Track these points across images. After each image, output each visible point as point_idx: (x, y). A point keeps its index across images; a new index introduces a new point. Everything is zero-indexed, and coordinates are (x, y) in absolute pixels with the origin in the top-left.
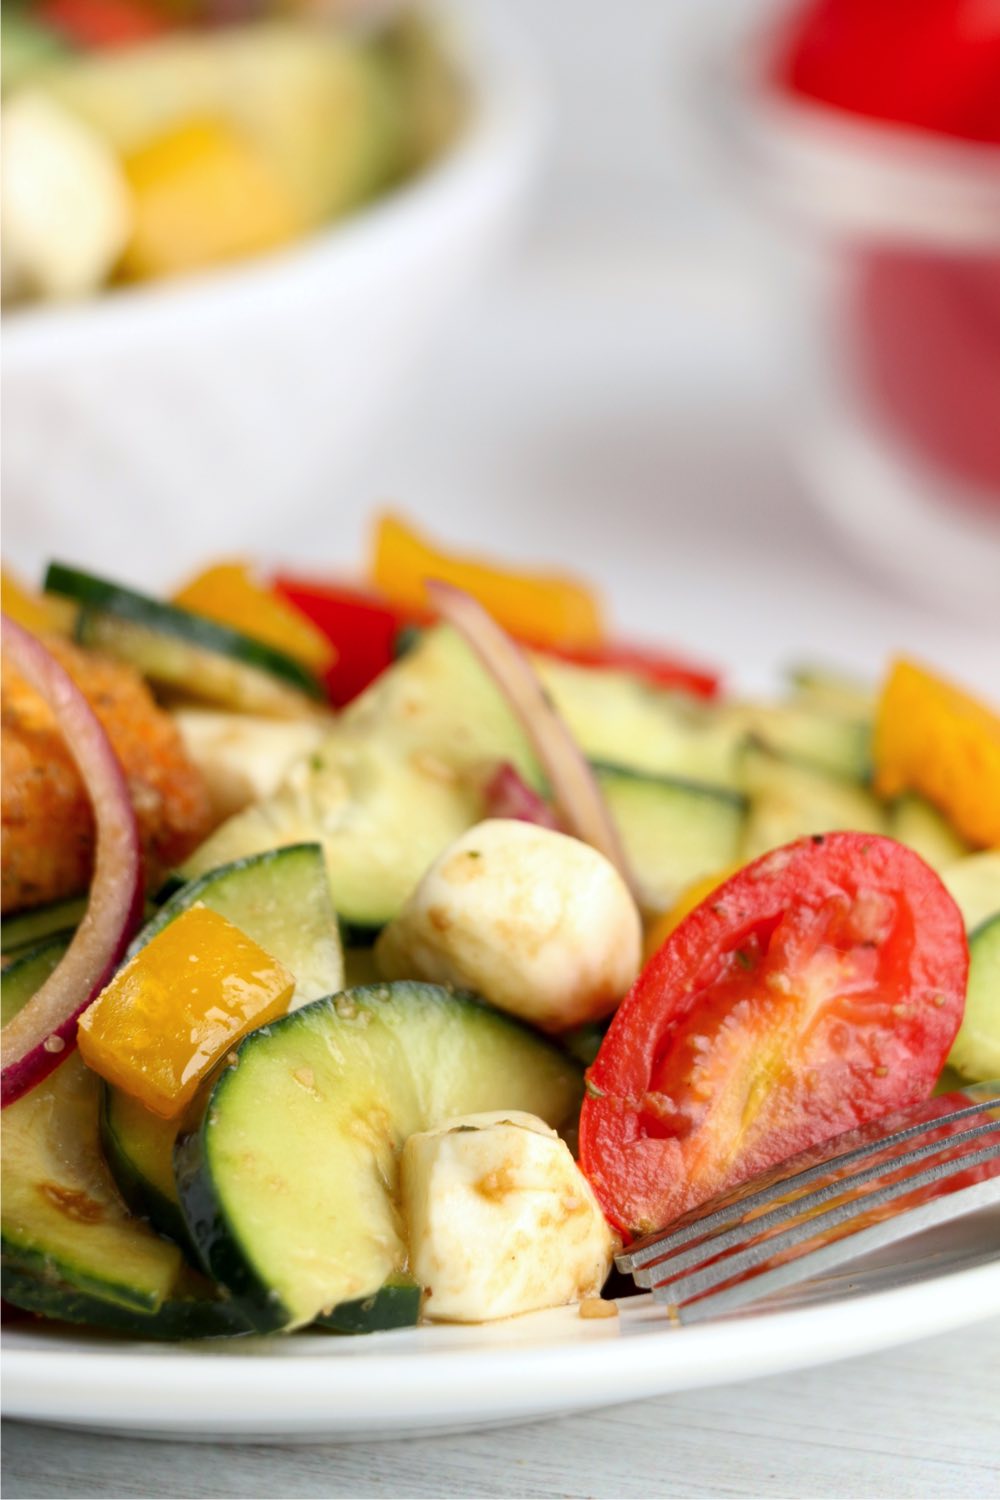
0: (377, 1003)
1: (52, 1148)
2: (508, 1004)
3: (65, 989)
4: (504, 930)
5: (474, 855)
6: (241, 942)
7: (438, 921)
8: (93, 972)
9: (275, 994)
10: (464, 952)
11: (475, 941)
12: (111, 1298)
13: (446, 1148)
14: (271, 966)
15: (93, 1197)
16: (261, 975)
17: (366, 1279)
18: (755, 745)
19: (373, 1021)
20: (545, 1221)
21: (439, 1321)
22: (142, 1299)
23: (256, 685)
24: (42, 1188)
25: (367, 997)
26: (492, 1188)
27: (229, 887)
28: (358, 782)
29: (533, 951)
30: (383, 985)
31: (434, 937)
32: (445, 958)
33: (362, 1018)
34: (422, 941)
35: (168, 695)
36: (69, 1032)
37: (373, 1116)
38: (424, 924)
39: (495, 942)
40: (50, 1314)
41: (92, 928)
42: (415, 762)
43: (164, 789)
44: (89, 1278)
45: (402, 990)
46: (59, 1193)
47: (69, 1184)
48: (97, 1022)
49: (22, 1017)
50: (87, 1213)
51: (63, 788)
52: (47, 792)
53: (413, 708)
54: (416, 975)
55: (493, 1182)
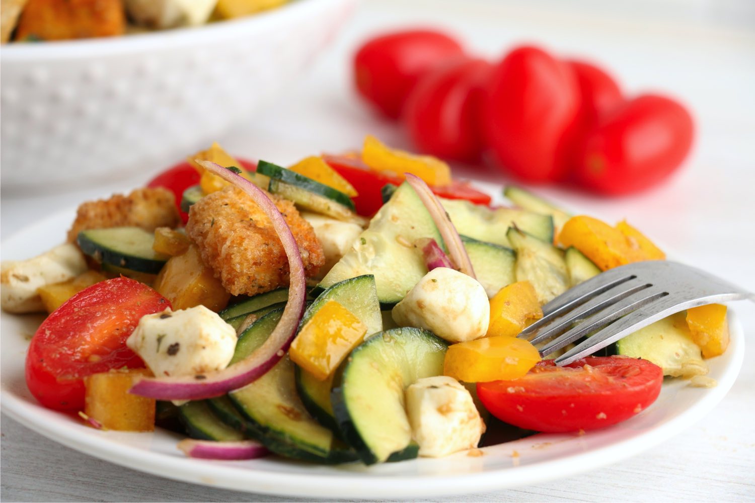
0: (397, 336)
1: (279, 390)
2: (443, 336)
3: (283, 331)
4: (445, 310)
5: (434, 281)
6: (348, 314)
7: (420, 305)
8: (292, 325)
9: (361, 334)
10: (429, 317)
11: (433, 313)
12: (310, 450)
13: (427, 394)
14: (358, 322)
15: (297, 410)
16: (355, 325)
17: (401, 443)
18: (514, 229)
19: (396, 342)
20: (462, 422)
21: (423, 457)
22: (323, 451)
23: (335, 207)
24: (279, 407)
25: (393, 333)
26: (444, 410)
27: (340, 291)
28: (378, 248)
29: (455, 318)
30: (399, 329)
31: (418, 311)
32: (422, 318)
33: (392, 342)
34: (413, 311)
35: (303, 209)
36: (286, 347)
37: (397, 379)
38: (414, 305)
39: (441, 314)
40: (287, 455)
41: (290, 307)
42: (397, 239)
43: (310, 250)
44: (303, 443)
45: (406, 330)
46: (285, 409)
47: (288, 405)
48: (298, 346)
49: (268, 342)
50: (297, 417)
51: (276, 251)
52: (270, 252)
53: (394, 218)
54: (409, 324)
55: (444, 409)
